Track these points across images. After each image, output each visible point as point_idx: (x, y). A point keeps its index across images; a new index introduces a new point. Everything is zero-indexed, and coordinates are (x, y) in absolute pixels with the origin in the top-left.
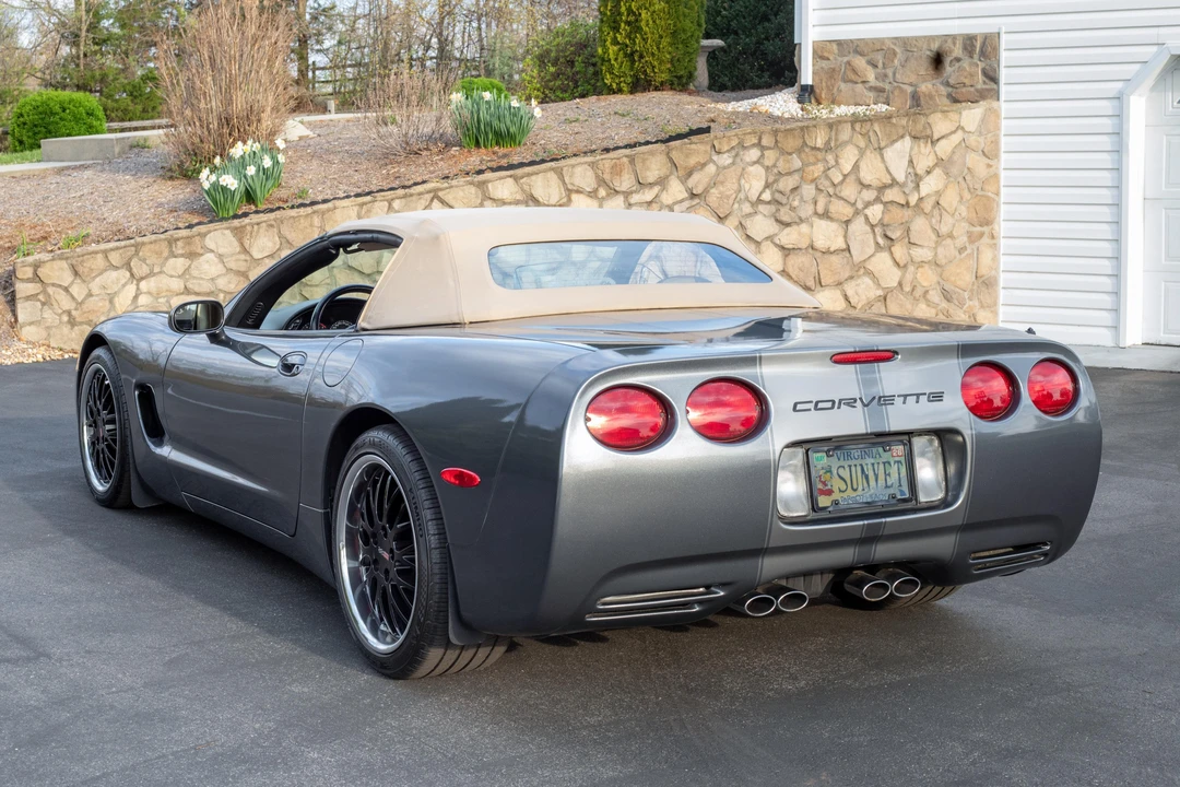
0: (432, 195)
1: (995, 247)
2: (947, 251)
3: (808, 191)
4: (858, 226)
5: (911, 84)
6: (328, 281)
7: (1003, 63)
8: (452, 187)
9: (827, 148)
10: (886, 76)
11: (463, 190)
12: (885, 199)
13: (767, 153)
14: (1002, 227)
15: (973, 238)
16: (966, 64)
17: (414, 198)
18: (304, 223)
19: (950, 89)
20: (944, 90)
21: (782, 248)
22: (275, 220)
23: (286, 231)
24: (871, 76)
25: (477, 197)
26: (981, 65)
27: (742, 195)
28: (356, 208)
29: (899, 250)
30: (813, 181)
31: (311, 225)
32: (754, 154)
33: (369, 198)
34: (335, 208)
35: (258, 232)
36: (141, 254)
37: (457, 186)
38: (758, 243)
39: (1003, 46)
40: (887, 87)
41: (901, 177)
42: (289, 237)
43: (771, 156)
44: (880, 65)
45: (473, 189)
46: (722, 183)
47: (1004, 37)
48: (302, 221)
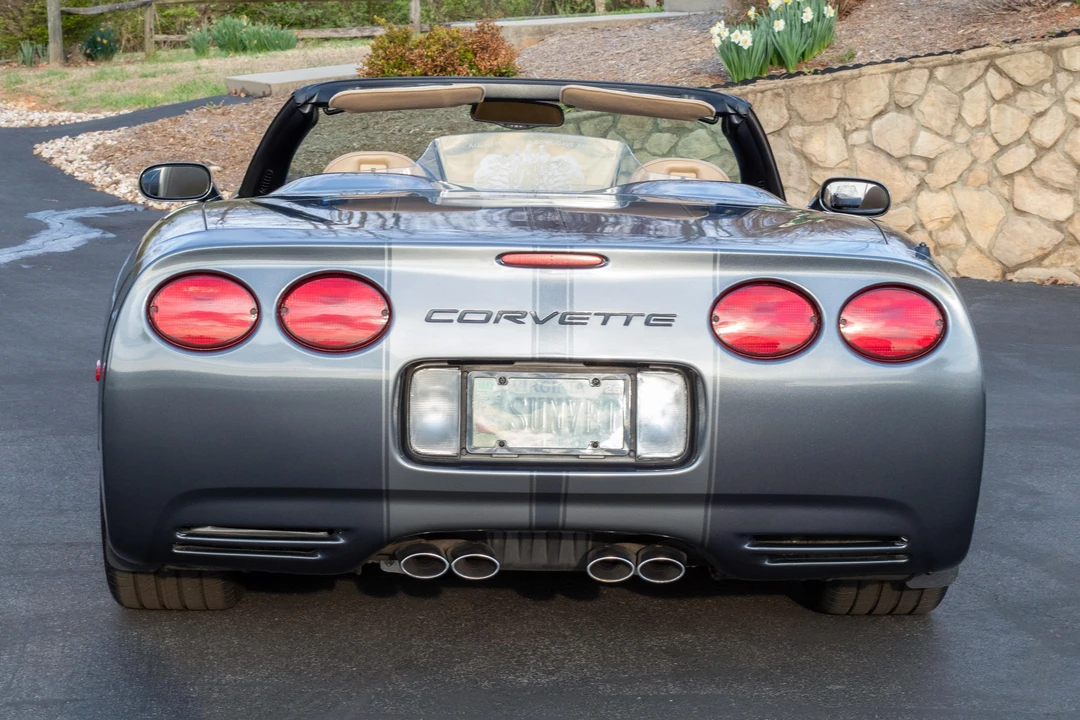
0: (987, 62)
6: (846, 164)
8: (1014, 53)
11: (1028, 58)
17: (963, 66)
18: (819, 93)
22: (784, 88)
23: (796, 102)
25: (1047, 67)
28: (887, 77)
31: (830, 96)
33: (905, 64)
34: (860, 75)
35: (761, 101)
36: (619, 126)
37: (1020, 53)
42: (800, 110)
45: (1042, 57)
48: (818, 90)
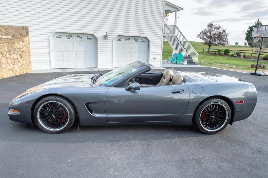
1: (31, 57)
2: (27, 58)
3: (12, 49)
4: (18, 55)
5: (12, 33)
7: (29, 31)
9: (14, 43)
10: (7, 31)
12: (20, 51)
13: (7, 43)
14: (31, 54)
15: (29, 56)
16: (23, 30)
19: (20, 34)
20: (19, 34)
21: (10, 59)
24: (4, 31)
26: (26, 31)
27: (5, 51)
29: (22, 58)
30: (13, 48)
32: (5, 44)
38: (8, 58)
39: (29, 29)
40: (8, 33)
41: (21, 48)
43: (8, 44)
44: (6, 29)
46: (2, 48)
47: (29, 27)
